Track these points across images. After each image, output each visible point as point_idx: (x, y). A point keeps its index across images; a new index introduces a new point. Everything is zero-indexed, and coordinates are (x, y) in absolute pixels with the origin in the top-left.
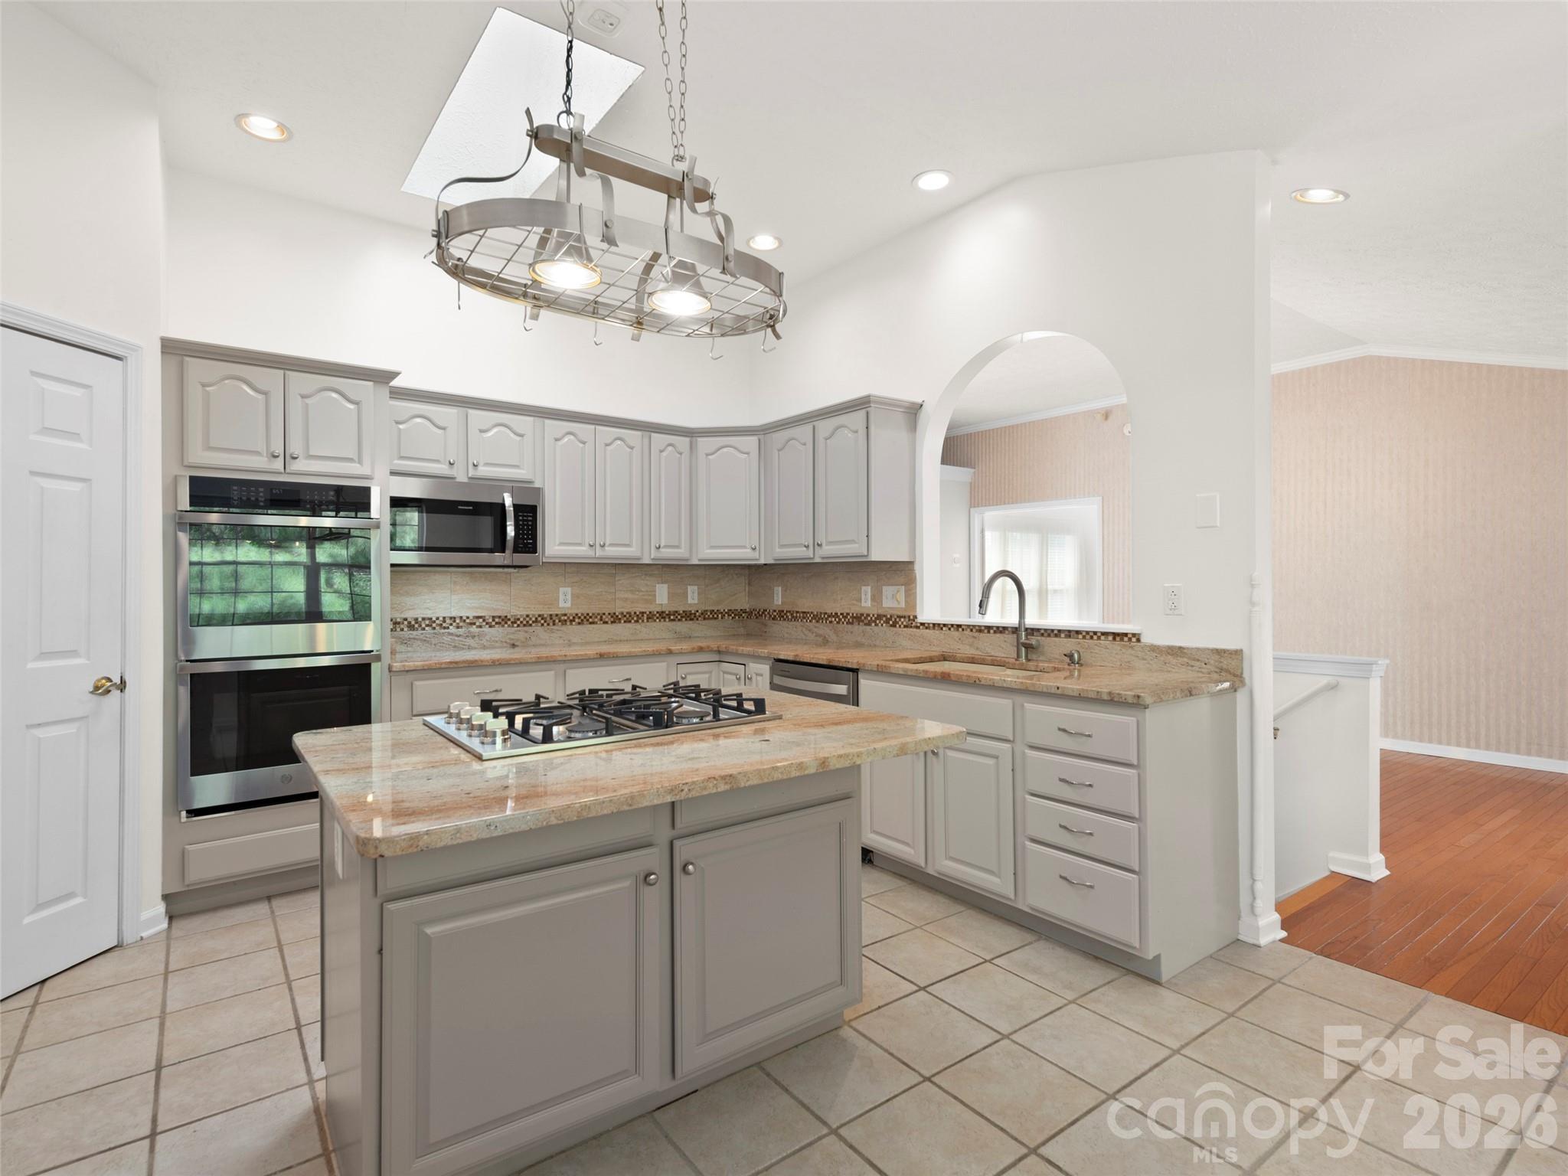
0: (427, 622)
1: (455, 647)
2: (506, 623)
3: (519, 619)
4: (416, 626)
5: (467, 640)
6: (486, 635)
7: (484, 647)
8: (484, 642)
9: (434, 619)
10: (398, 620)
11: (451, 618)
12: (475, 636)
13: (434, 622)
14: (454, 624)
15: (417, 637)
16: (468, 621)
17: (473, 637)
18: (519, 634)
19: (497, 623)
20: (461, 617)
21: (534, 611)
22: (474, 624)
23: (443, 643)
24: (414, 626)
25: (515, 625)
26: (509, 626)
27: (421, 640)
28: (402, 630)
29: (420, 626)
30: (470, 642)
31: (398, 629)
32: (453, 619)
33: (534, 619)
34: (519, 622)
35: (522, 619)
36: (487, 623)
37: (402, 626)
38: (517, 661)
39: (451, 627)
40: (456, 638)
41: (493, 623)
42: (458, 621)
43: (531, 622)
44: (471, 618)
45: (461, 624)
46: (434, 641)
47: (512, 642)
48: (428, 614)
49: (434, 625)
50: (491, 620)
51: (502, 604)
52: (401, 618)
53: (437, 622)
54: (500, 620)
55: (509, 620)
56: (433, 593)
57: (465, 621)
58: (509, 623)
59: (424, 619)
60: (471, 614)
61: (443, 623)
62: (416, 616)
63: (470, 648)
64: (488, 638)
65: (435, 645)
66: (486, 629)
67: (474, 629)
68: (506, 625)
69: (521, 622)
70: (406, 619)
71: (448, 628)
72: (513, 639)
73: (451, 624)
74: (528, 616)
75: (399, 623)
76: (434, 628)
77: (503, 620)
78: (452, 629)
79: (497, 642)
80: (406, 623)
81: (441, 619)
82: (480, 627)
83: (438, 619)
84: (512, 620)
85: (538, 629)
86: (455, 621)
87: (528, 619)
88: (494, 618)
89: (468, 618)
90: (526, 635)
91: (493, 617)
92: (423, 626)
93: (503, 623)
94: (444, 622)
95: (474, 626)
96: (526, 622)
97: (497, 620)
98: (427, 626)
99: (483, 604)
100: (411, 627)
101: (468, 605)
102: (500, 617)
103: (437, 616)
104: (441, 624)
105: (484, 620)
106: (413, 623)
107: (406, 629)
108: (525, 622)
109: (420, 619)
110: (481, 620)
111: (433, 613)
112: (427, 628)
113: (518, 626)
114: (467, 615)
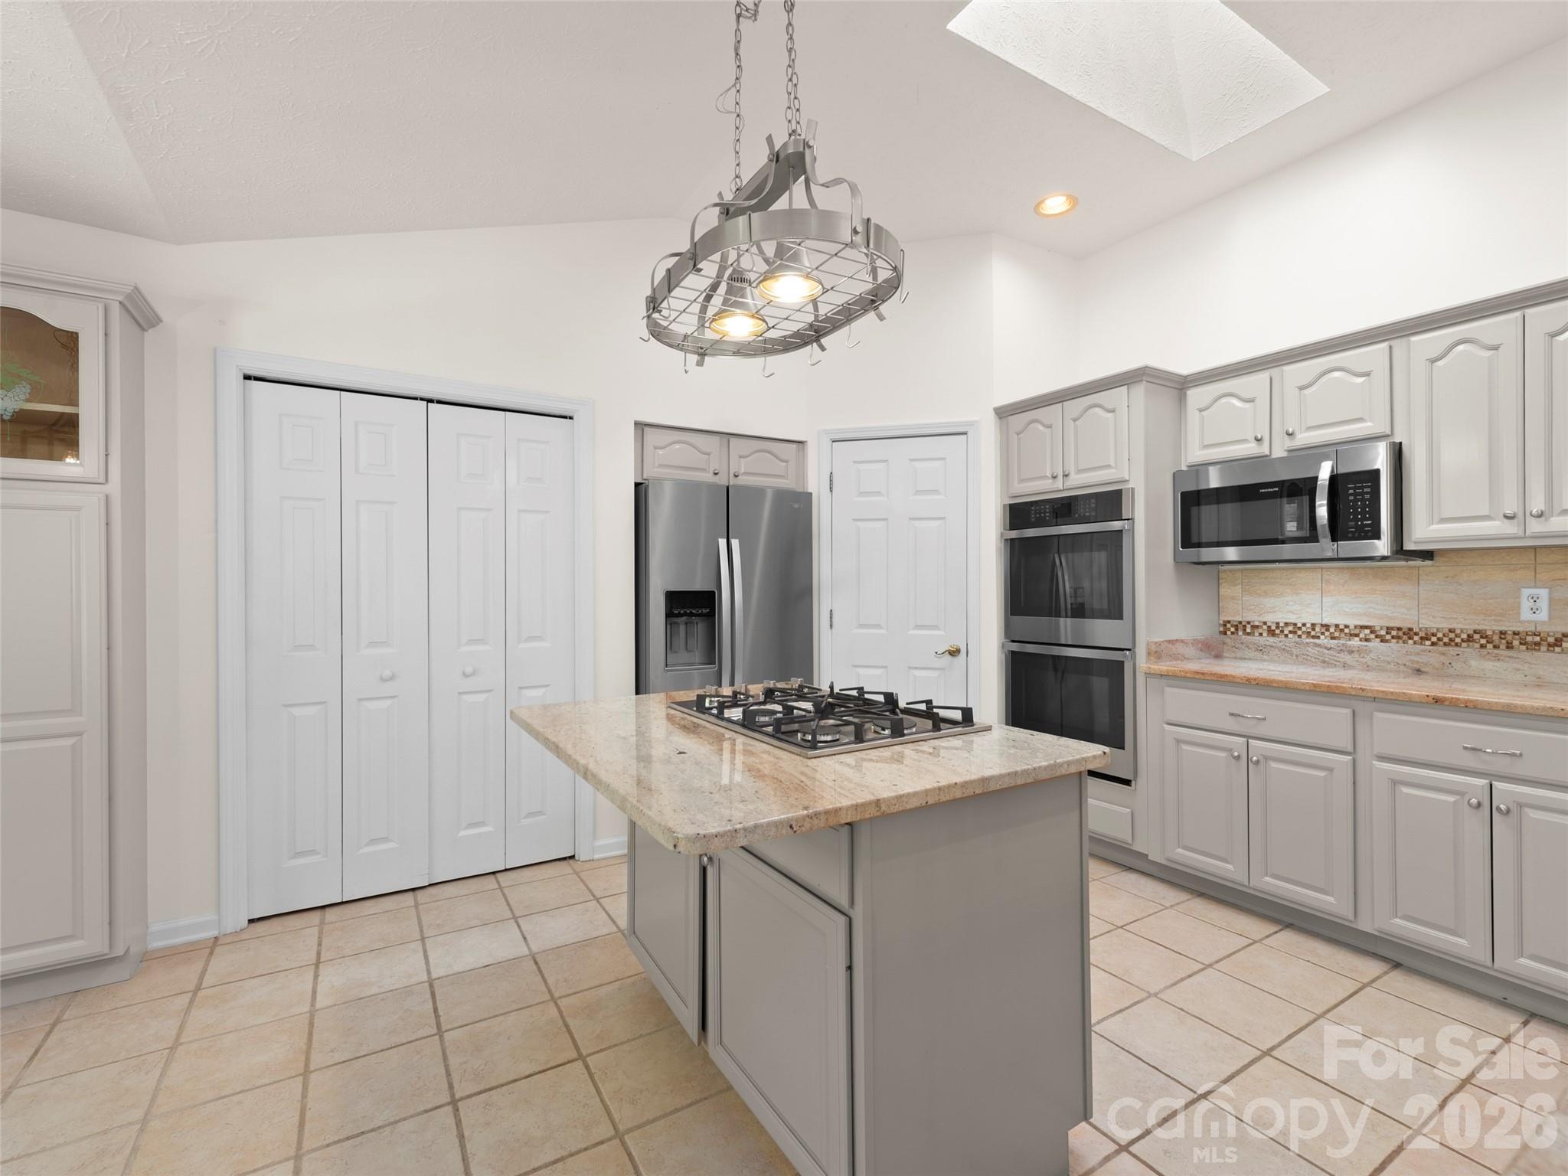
0: (1291, 628)
1: (1324, 662)
2: (1410, 638)
3: (1434, 635)
4: (1277, 632)
5: (1341, 655)
6: (1370, 651)
7: (1368, 668)
8: (1368, 659)
9: (1299, 625)
10: (1257, 623)
11: (1322, 625)
12: (1353, 652)
13: (1300, 628)
14: (1327, 633)
15: (1274, 644)
16: (1347, 631)
17: (1351, 652)
18: (1430, 657)
19: (1393, 637)
20: (1337, 626)
21: (1465, 624)
22: (1357, 635)
23: (1308, 655)
24: (1274, 631)
25: (1428, 643)
26: (1415, 643)
27: (1280, 649)
28: (1261, 634)
29: (1282, 631)
30: (1347, 658)
31: (1257, 634)
32: (1327, 627)
33: (1464, 636)
34: (1434, 639)
35: (1440, 635)
36: (1377, 637)
37: (1260, 631)
38: (1280, 685)
39: (1322, 637)
40: (1327, 652)
41: (1388, 637)
42: (1332, 630)
43: (1458, 640)
44: (1352, 627)
45: (1337, 634)
46: (1295, 651)
47: (1416, 666)
48: (1292, 619)
49: (1299, 633)
50: (1383, 632)
51: (1403, 610)
52: (1260, 622)
53: (1304, 629)
54: (1401, 633)
55: (1416, 634)
56: (1297, 594)
57: (1342, 630)
58: (1416, 638)
59: (1286, 624)
60: (1352, 622)
61: (1313, 631)
62: (1278, 621)
63: (1345, 666)
64: (1372, 655)
65: (1297, 656)
66: (1375, 644)
67: (1355, 642)
68: (1411, 642)
69: (1439, 639)
70: (1265, 623)
71: (1318, 637)
72: (1418, 662)
73: (1323, 634)
74: (1451, 631)
75: (1257, 627)
76: (1300, 636)
77: (1404, 634)
78: (1323, 640)
79: (1389, 663)
80: (1265, 627)
81: (1309, 625)
82: (1367, 640)
83: (1304, 625)
84: (1422, 634)
85: (1468, 651)
86: (1328, 630)
87: (1452, 635)
88: (1389, 630)
89: (1347, 626)
90: (1443, 657)
91: (1388, 628)
92: (1286, 632)
93: (1405, 637)
94: (1314, 629)
95: (1357, 639)
96: (1449, 640)
97: (1394, 633)
98: (1290, 632)
99: (1371, 610)
100: (1271, 633)
101: (1347, 610)
102: (1399, 629)
103: (1304, 621)
104: (1309, 632)
105: (1371, 632)
106: (1273, 628)
107: (1265, 634)
108: (1446, 640)
109: (1282, 625)
110: (1367, 631)
111: (1298, 618)
112: (1290, 636)
113: (1433, 644)
114: (1347, 623)
